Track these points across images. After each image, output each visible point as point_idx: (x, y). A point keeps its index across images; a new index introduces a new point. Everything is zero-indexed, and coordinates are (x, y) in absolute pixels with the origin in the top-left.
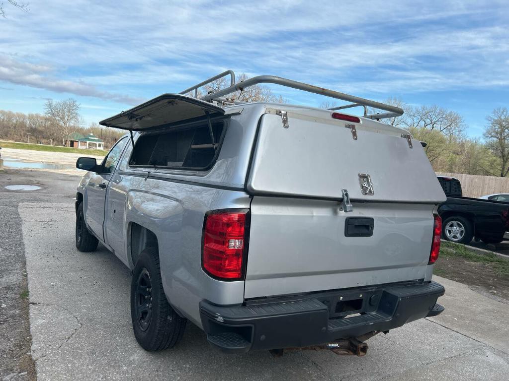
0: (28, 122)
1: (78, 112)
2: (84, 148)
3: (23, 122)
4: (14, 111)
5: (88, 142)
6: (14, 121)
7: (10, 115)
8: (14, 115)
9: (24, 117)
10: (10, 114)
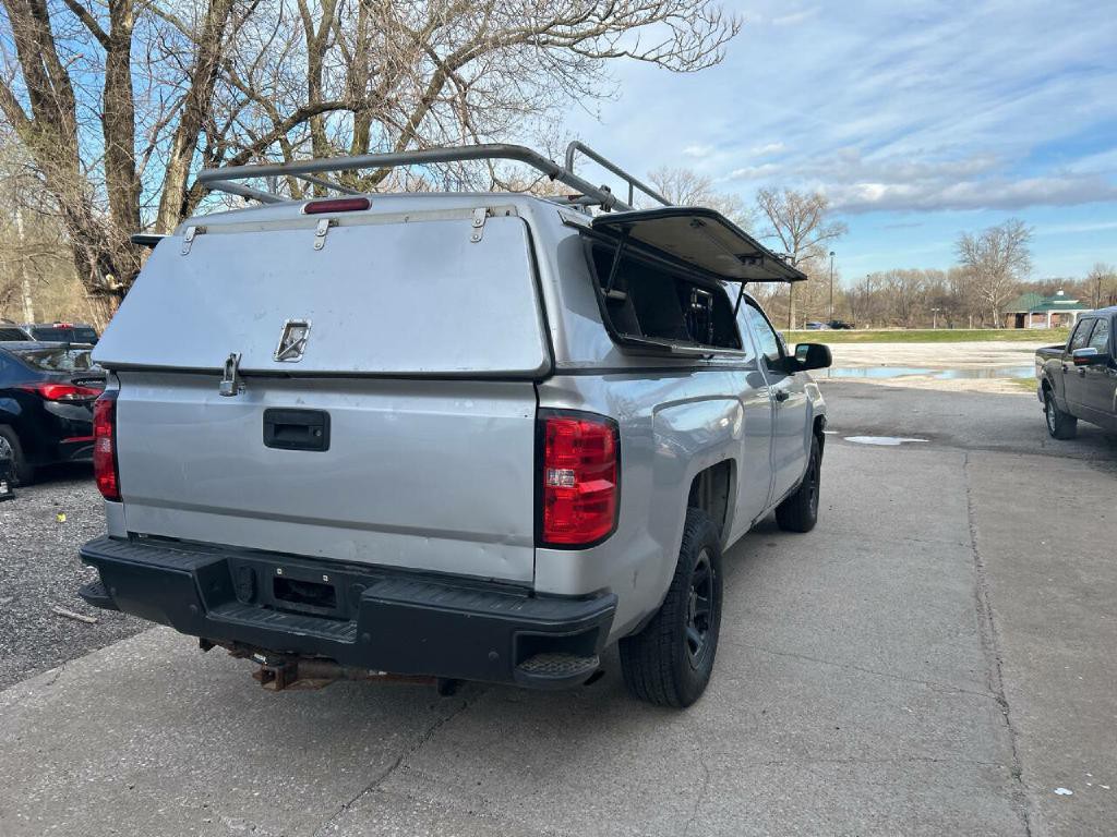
0: (948, 287)
1: (1029, 246)
2: (1042, 326)
3: (939, 287)
4: (922, 269)
5: (1050, 312)
6: (922, 289)
7: (913, 278)
8: (920, 276)
9: (941, 275)
10: (913, 274)
